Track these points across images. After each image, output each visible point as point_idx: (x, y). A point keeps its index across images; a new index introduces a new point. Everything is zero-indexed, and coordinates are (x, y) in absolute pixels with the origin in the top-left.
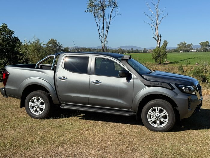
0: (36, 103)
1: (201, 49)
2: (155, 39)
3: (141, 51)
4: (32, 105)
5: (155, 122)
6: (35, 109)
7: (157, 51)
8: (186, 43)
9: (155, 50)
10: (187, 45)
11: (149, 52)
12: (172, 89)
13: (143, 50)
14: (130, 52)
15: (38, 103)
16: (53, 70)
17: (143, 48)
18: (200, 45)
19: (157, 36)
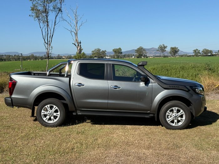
0: (50, 111)
1: (114, 56)
2: (76, 45)
3: (55, 57)
4: (45, 114)
5: (173, 122)
6: (48, 117)
7: (77, 57)
8: (100, 50)
9: (75, 56)
10: (101, 51)
11: (64, 59)
12: (188, 91)
13: (57, 57)
14: (43, 59)
15: (51, 111)
16: (67, 77)
17: (57, 55)
18: (113, 52)
19: (77, 42)
